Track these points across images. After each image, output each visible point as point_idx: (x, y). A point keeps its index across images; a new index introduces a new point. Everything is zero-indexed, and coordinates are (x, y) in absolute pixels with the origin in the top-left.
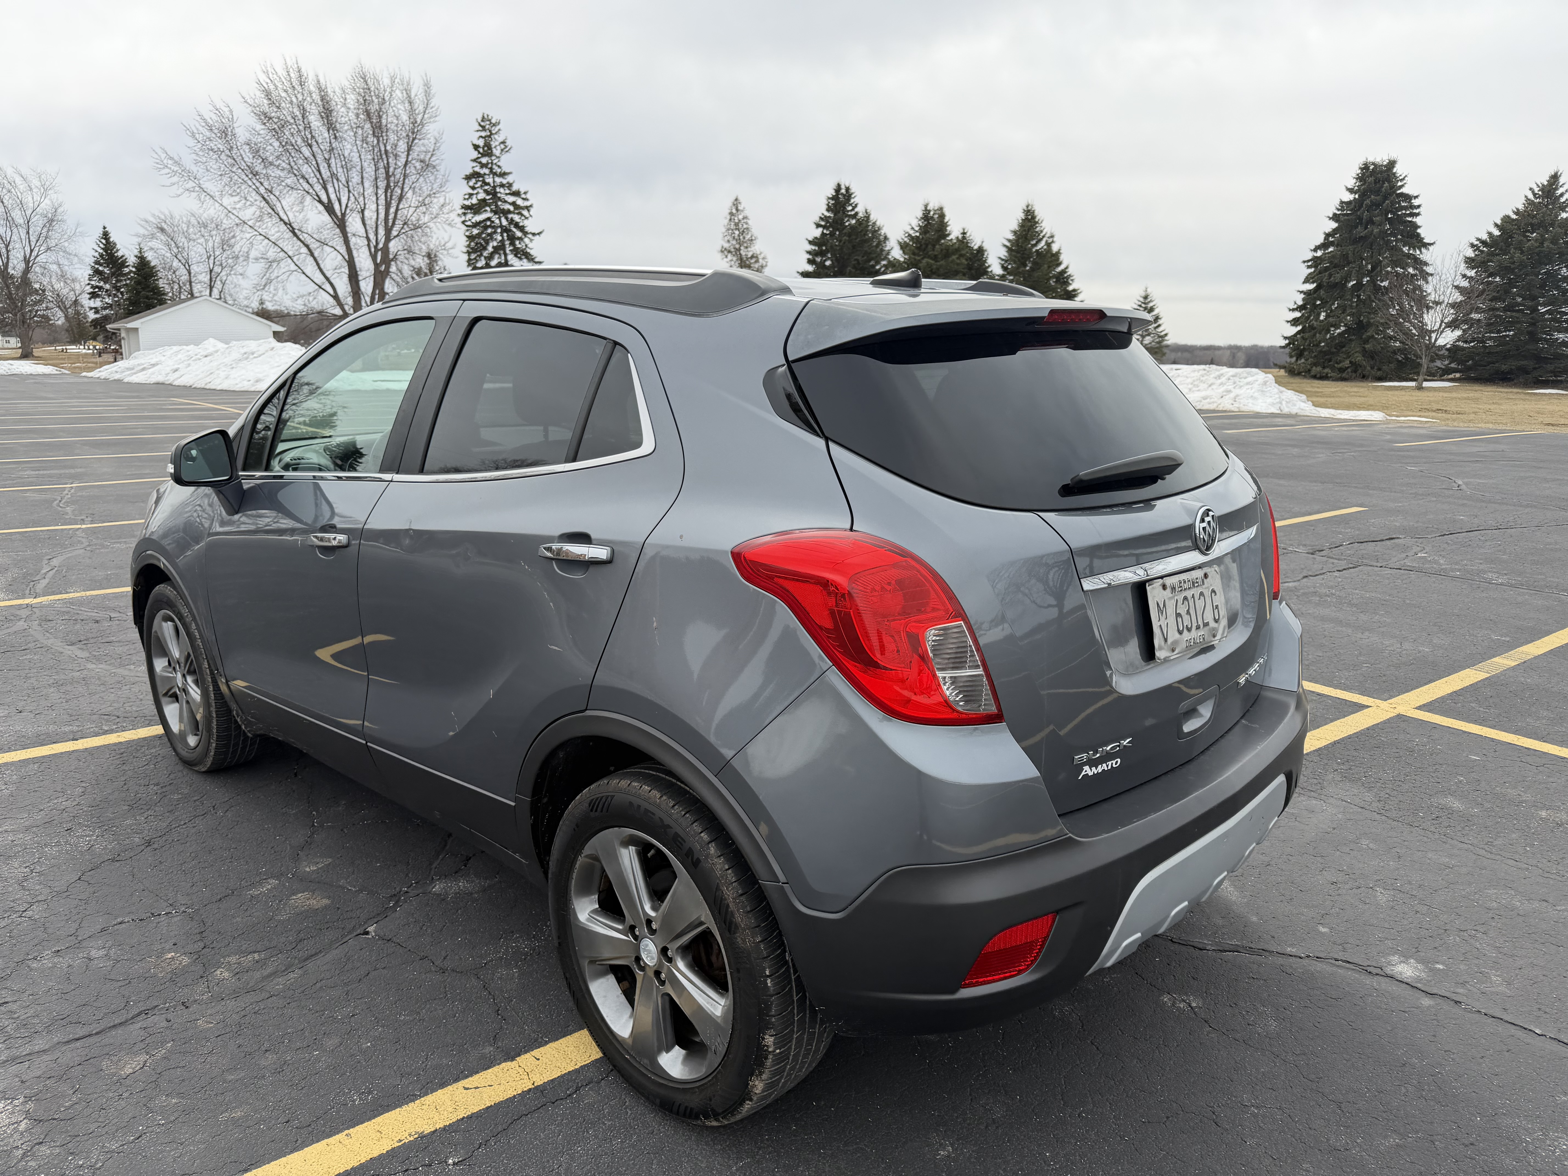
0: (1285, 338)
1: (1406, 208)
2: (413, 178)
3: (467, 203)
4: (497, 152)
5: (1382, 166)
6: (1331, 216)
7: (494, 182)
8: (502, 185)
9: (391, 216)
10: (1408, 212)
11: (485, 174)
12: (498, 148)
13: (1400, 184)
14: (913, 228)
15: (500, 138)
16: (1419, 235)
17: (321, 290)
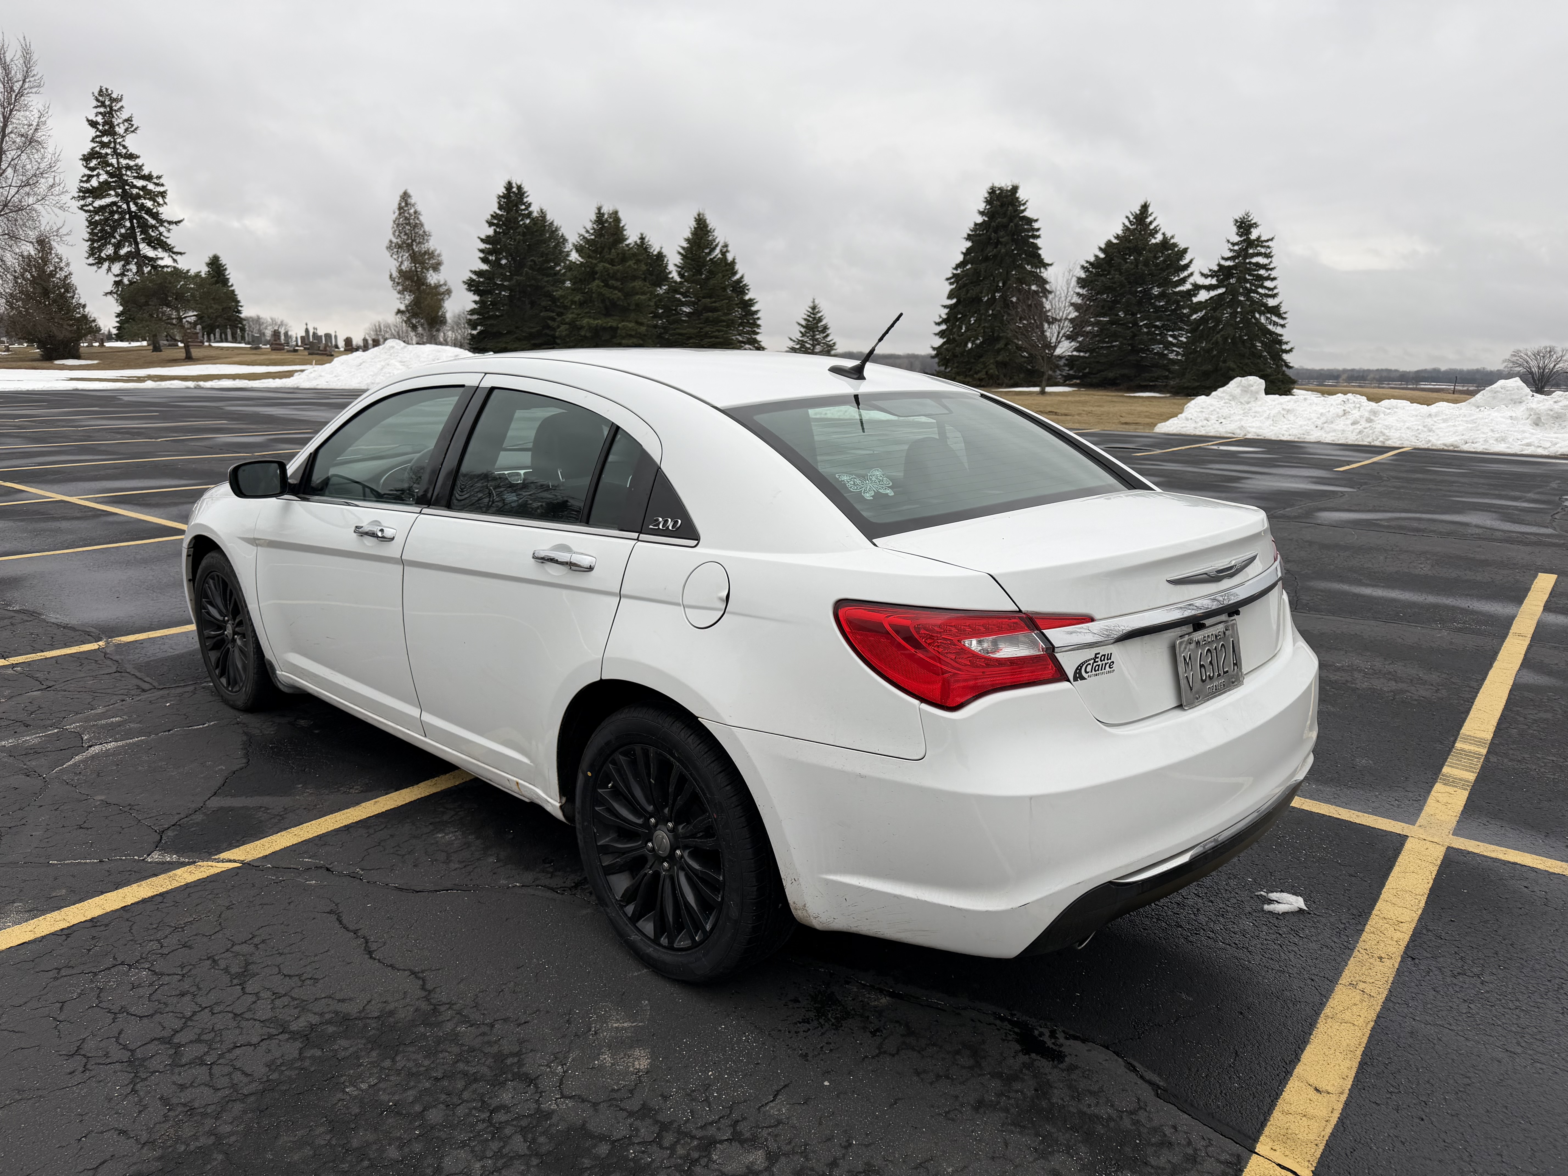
0: (934, 349)
1: (1028, 231)
3: (85, 185)
4: (120, 130)
5: (1007, 190)
6: (966, 236)
8: (128, 168)
10: (1030, 234)
12: (121, 125)
13: (1022, 208)
14: (587, 232)
15: (124, 115)
16: (1039, 255)
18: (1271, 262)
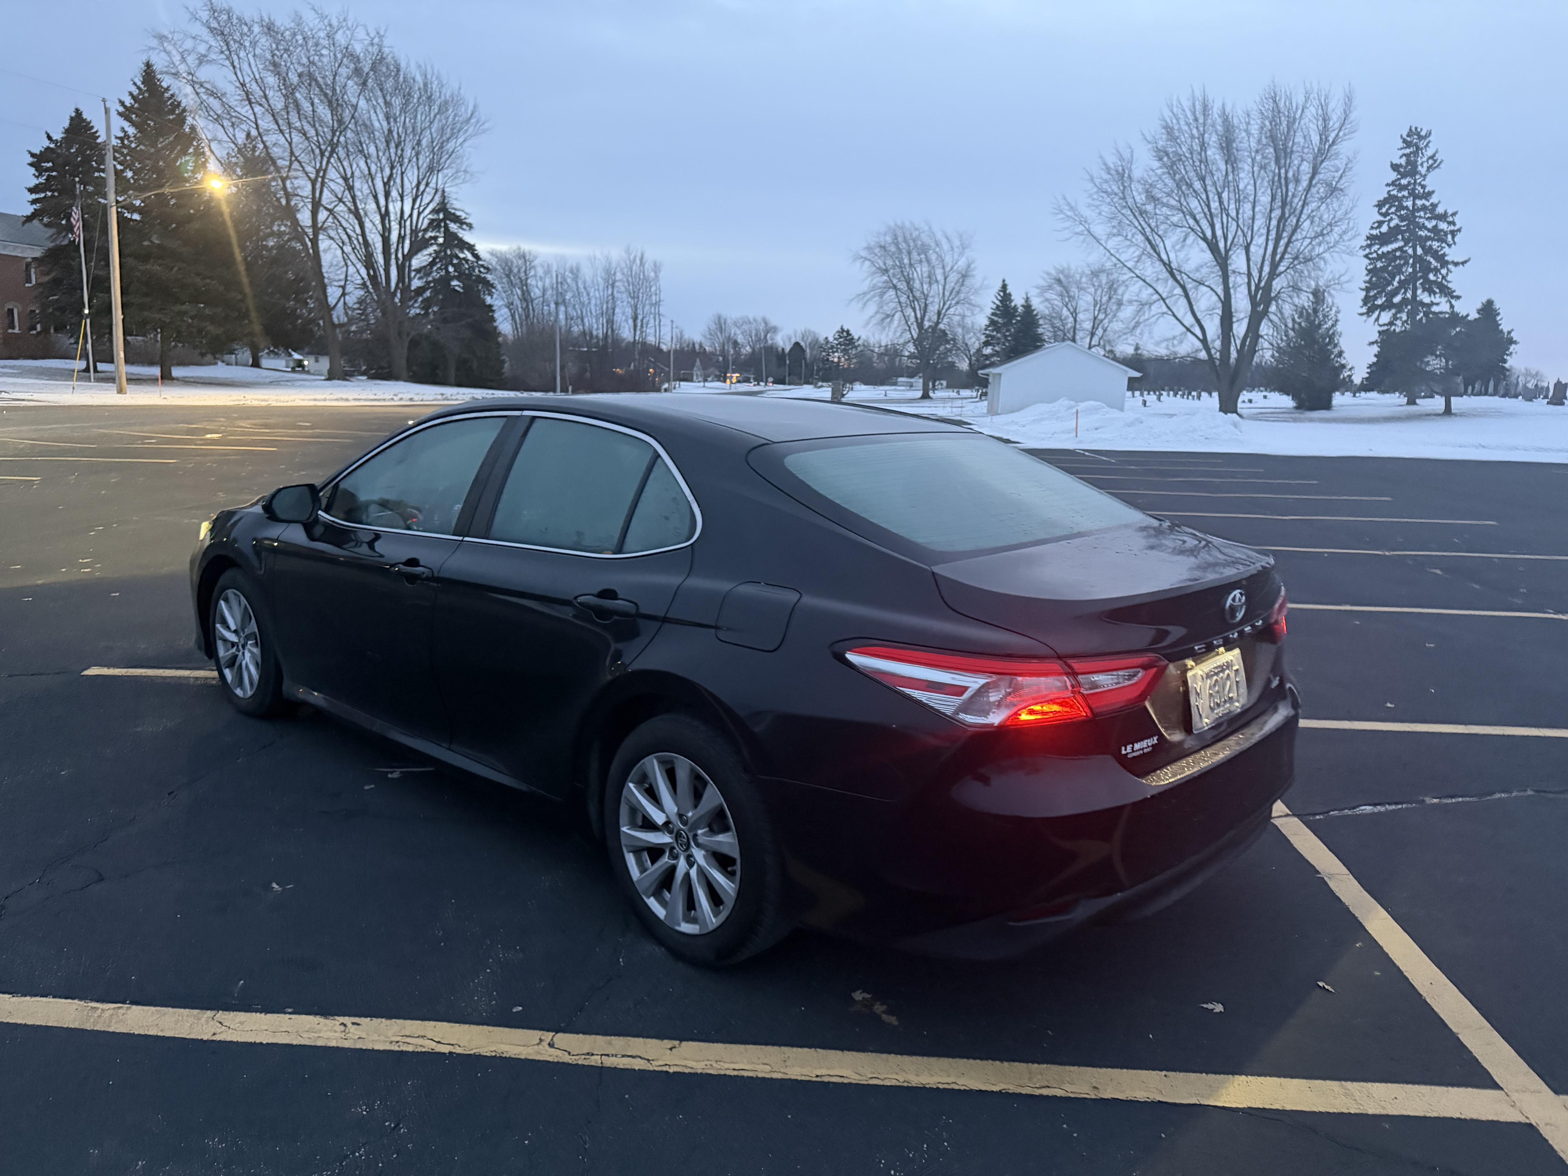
2: (1314, 205)
3: (1374, 232)
4: (1422, 169)
7: (1414, 204)
8: (1424, 208)
9: (1280, 250)
11: (1404, 196)
12: (1425, 164)
15: (1429, 152)
17: (1189, 334)
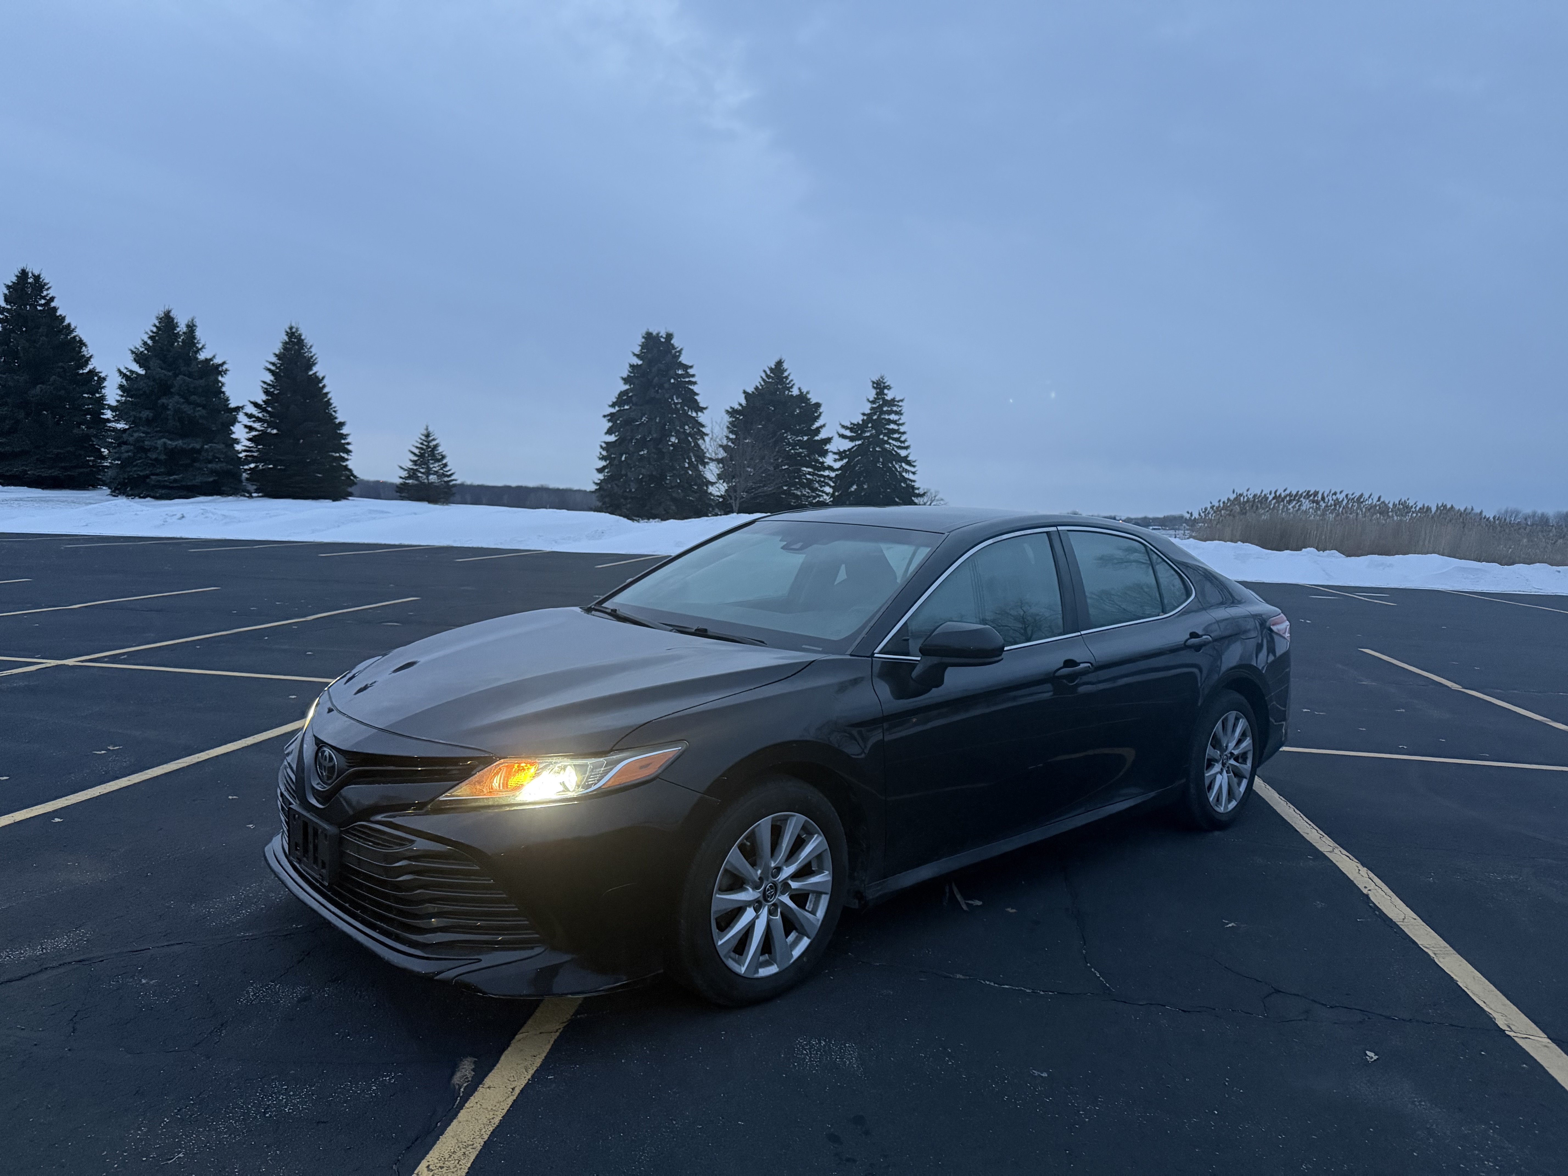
0: (597, 484)
1: (684, 376)
5: (662, 337)
6: (622, 377)
10: (686, 379)
13: (678, 354)
16: (696, 400)
18: (900, 419)
